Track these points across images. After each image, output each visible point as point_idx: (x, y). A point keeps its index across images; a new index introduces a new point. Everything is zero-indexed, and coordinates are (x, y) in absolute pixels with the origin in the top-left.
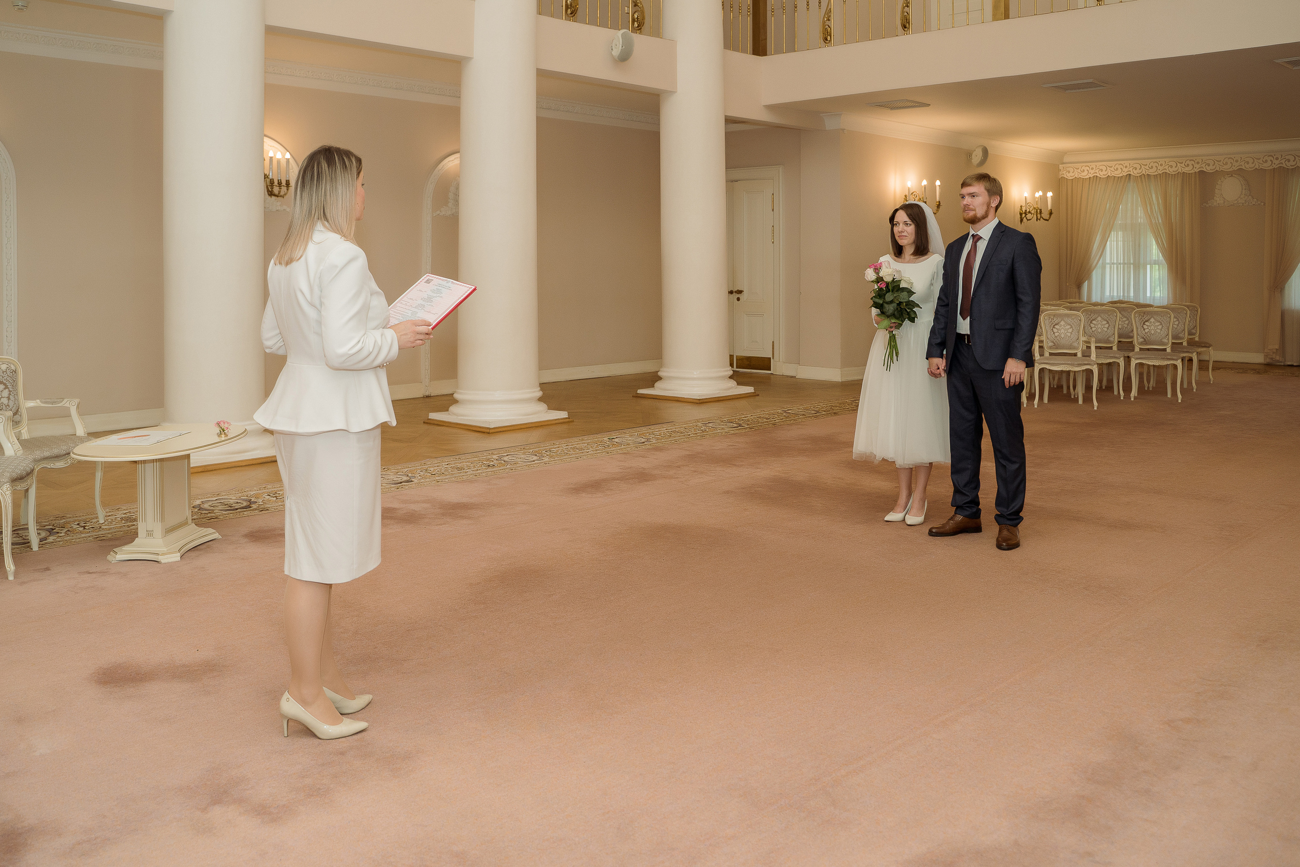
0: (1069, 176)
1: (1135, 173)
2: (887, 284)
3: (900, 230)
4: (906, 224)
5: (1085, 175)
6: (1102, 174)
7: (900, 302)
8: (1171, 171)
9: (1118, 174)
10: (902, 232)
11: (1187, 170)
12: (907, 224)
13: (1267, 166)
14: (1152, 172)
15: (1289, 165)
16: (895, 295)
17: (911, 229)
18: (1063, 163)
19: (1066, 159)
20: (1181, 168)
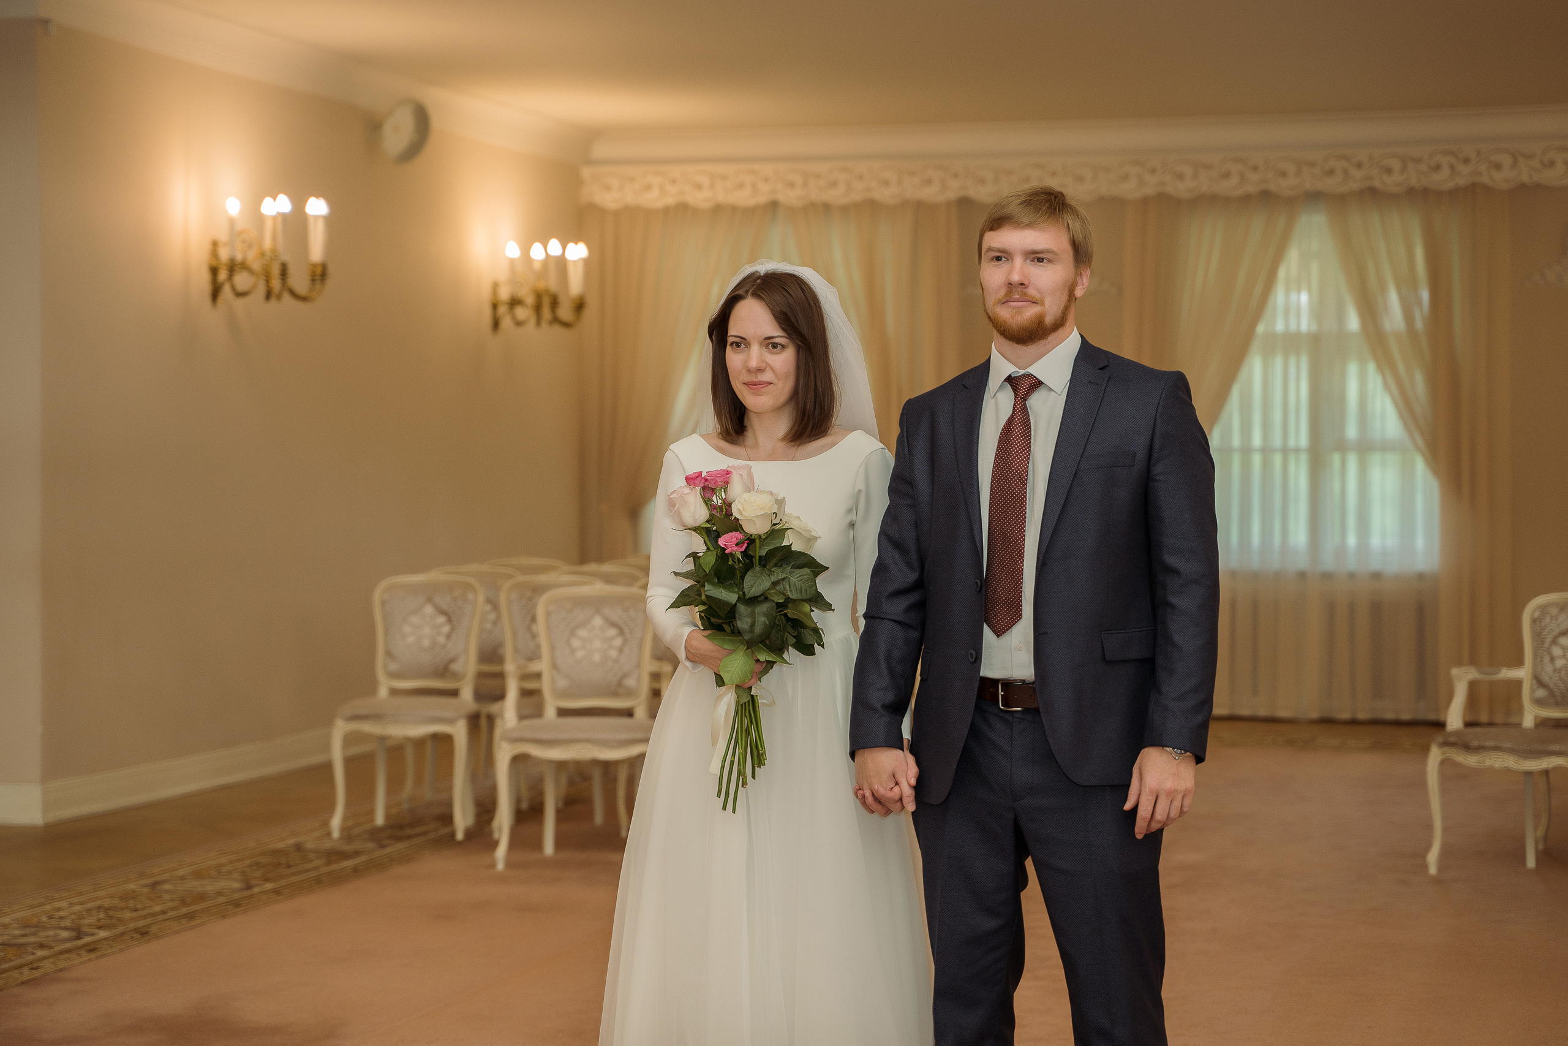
0: (609, 200)
1: (790, 197)
2: (751, 540)
3: (754, 363)
4: (770, 344)
5: (654, 199)
6: (700, 199)
7: (788, 600)
8: (886, 195)
9: (744, 198)
10: (760, 370)
11: (931, 193)
12: (775, 346)
13: (1129, 189)
14: (836, 196)
15: (1182, 188)
16: (774, 579)
17: (784, 361)
18: (590, 162)
19: (600, 151)
20: (914, 190)
